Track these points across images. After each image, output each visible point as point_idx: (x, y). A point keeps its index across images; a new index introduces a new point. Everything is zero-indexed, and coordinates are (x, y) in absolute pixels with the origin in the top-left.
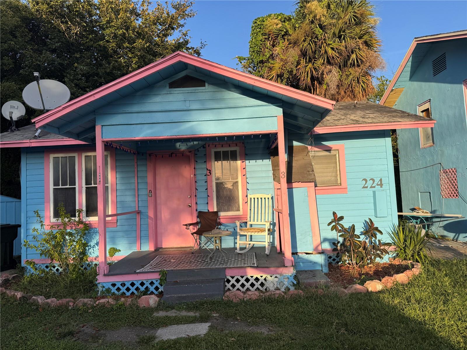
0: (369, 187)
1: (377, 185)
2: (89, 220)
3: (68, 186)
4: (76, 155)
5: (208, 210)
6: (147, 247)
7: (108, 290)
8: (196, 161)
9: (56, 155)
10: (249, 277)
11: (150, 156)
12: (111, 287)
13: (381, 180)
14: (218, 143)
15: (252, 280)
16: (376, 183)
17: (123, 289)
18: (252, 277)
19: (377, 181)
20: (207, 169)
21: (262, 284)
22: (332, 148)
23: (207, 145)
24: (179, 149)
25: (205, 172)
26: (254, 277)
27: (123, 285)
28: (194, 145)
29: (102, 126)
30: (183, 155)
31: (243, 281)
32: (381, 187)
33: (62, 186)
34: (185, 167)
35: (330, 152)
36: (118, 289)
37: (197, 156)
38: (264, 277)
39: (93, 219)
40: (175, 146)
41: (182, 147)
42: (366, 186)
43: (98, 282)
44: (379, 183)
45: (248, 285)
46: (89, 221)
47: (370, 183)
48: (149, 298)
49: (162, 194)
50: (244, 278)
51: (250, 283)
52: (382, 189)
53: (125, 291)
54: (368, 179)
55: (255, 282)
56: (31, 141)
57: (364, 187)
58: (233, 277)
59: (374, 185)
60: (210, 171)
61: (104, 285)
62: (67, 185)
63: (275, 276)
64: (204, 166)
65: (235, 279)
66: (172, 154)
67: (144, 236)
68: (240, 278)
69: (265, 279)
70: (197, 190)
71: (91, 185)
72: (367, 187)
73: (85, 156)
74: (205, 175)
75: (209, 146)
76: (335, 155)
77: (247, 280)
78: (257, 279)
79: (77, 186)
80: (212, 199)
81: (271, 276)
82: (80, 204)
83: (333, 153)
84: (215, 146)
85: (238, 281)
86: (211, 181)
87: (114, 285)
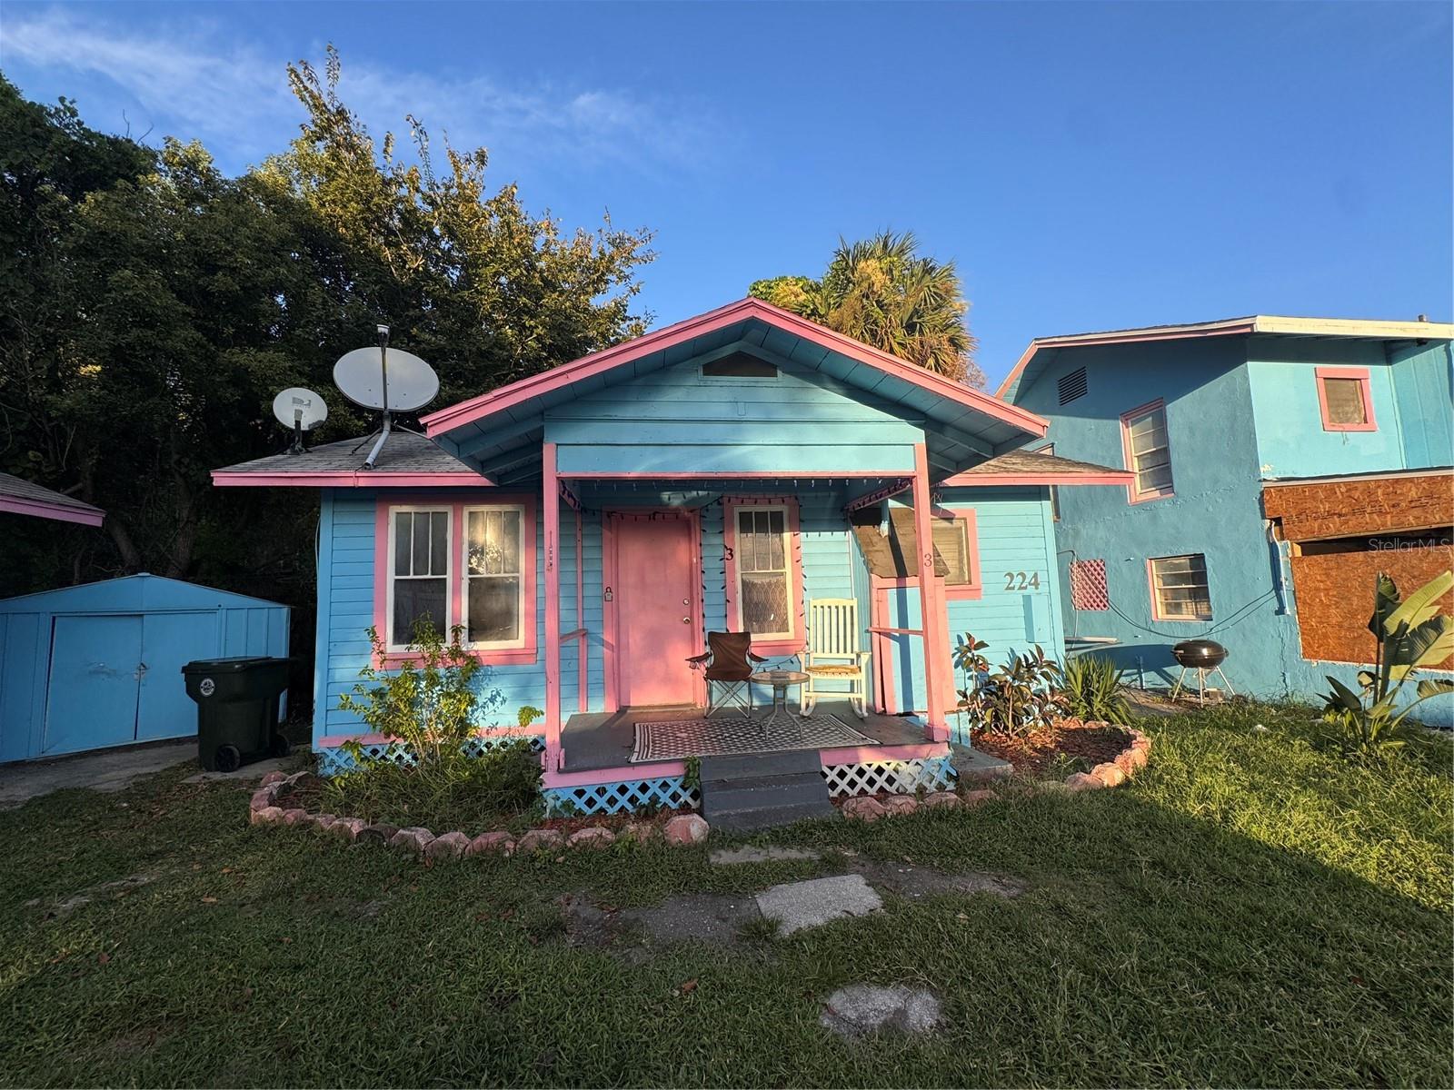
0: (1016, 588)
1: (1030, 584)
2: (475, 648)
3: (429, 576)
4: (448, 509)
5: (727, 630)
6: (600, 706)
7: (568, 805)
8: (704, 531)
9: (405, 509)
10: (865, 767)
11: (609, 516)
12: (575, 799)
13: (1035, 576)
14: (746, 496)
15: (870, 773)
16: (1027, 580)
17: (601, 802)
18: (870, 765)
19: (1029, 576)
20: (726, 547)
21: (890, 780)
22: (954, 515)
23: (726, 499)
24: (668, 505)
25: (720, 552)
26: (875, 767)
27: (602, 791)
28: (699, 497)
29: (558, 445)
30: (677, 517)
31: (852, 774)
32: (1037, 588)
33: (415, 574)
34: (679, 542)
35: (952, 523)
36: (591, 802)
37: (705, 519)
38: (893, 765)
39: (486, 647)
40: (659, 498)
41: (674, 500)
42: (1012, 585)
43: (544, 787)
44: (1033, 580)
45: (862, 782)
46: (476, 651)
47: (1018, 580)
48: (690, 821)
49: (630, 597)
50: (855, 769)
51: (866, 777)
52: (1037, 591)
53: (606, 806)
54: (1015, 574)
55: (875, 776)
56: (358, 474)
57: (1008, 588)
58: (832, 768)
59: (1024, 585)
60: (731, 550)
61: (559, 793)
62: (427, 574)
63: (914, 761)
64: (717, 540)
65: (836, 771)
66: (654, 514)
67: (595, 682)
68: (846, 769)
69: (896, 771)
70: (705, 588)
71: (482, 573)
72: (1013, 588)
73: (470, 513)
74: (721, 560)
75: (729, 501)
76: (961, 528)
77: (861, 773)
78: (880, 771)
79: (449, 577)
80: (735, 610)
81: (908, 763)
82: (456, 617)
83: (956, 523)
84: (742, 501)
85: (842, 775)
86: (734, 571)
87: (580, 793)
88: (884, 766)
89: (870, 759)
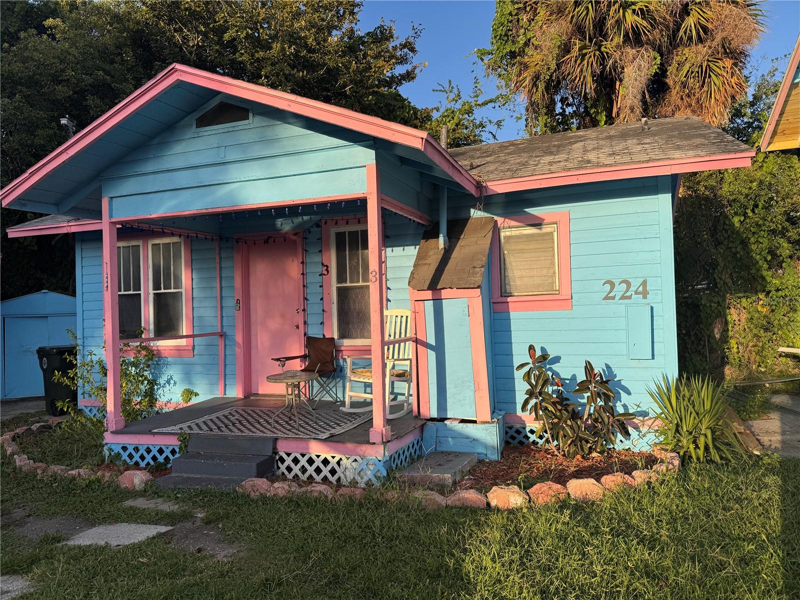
0: (617, 298)
1: (636, 293)
2: (158, 344)
3: (131, 292)
4: (140, 243)
5: (324, 335)
7: (118, 455)
8: (306, 251)
10: (314, 457)
11: (237, 242)
12: (121, 452)
13: (644, 283)
14: (341, 218)
15: (318, 463)
16: (633, 289)
17: (137, 457)
18: (318, 456)
19: (636, 284)
20: (323, 264)
21: (333, 472)
22: (544, 220)
23: (323, 221)
24: (281, 230)
25: (320, 269)
26: (322, 458)
27: (136, 449)
28: (304, 222)
29: (112, 198)
30: (285, 241)
31: (303, 461)
32: (645, 297)
33: (124, 291)
34: (293, 261)
35: (540, 229)
36: (131, 456)
37: (307, 241)
39: (165, 344)
40: (274, 225)
41: (285, 225)
42: (612, 294)
43: (105, 442)
44: (641, 289)
45: (311, 470)
46: (157, 346)
47: (620, 289)
48: (134, 474)
49: (258, 307)
50: (306, 458)
51: (314, 466)
52: (645, 301)
53: (139, 460)
54: (617, 282)
55: (322, 466)
56: (70, 224)
57: (607, 298)
58: (288, 455)
59: (628, 294)
60: (327, 266)
61: (113, 447)
62: (131, 290)
63: (353, 458)
64: (317, 259)
65: (292, 457)
66: (268, 239)
68: (299, 457)
69: (338, 463)
70: (307, 299)
71: (161, 289)
72: (613, 298)
73: (153, 245)
74: (320, 275)
75: (326, 223)
76: (551, 234)
77: (311, 461)
78: (326, 462)
79: (142, 292)
80: (330, 317)
81: (348, 459)
83: (546, 229)
84: (336, 223)
85: (296, 461)
86: (330, 285)
87: (125, 448)
88: (330, 458)
89: (318, 450)
